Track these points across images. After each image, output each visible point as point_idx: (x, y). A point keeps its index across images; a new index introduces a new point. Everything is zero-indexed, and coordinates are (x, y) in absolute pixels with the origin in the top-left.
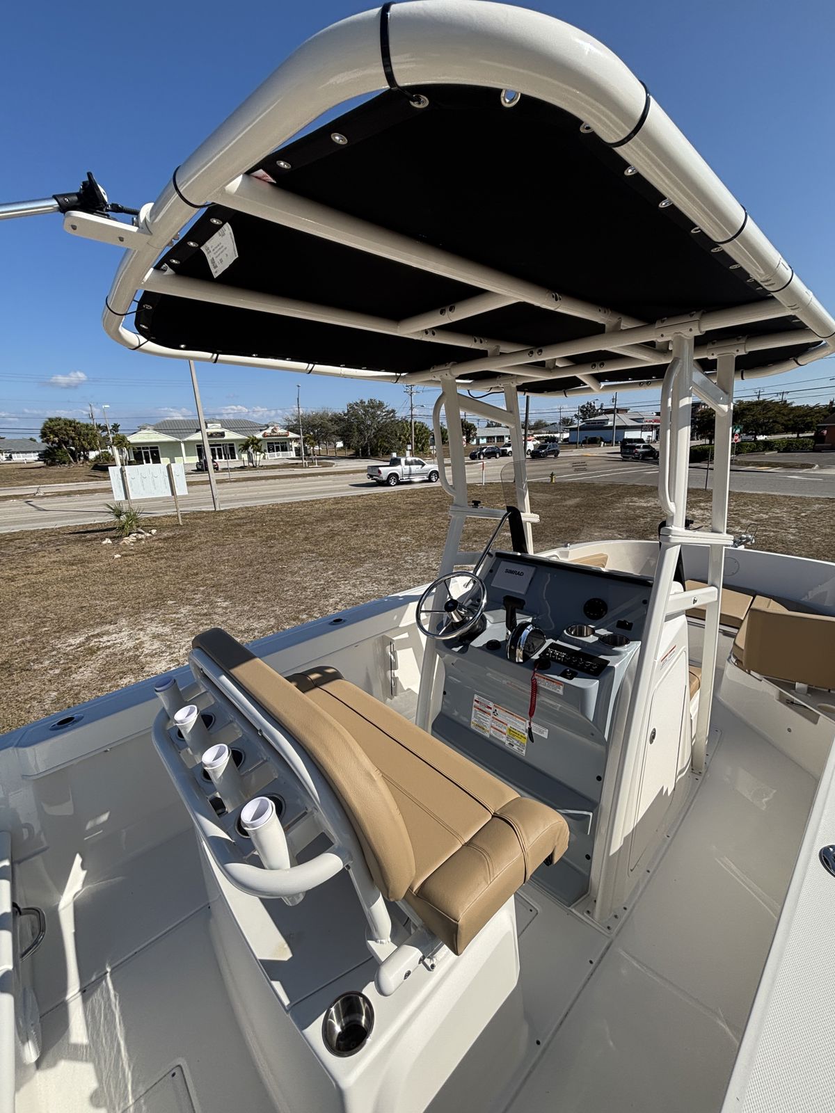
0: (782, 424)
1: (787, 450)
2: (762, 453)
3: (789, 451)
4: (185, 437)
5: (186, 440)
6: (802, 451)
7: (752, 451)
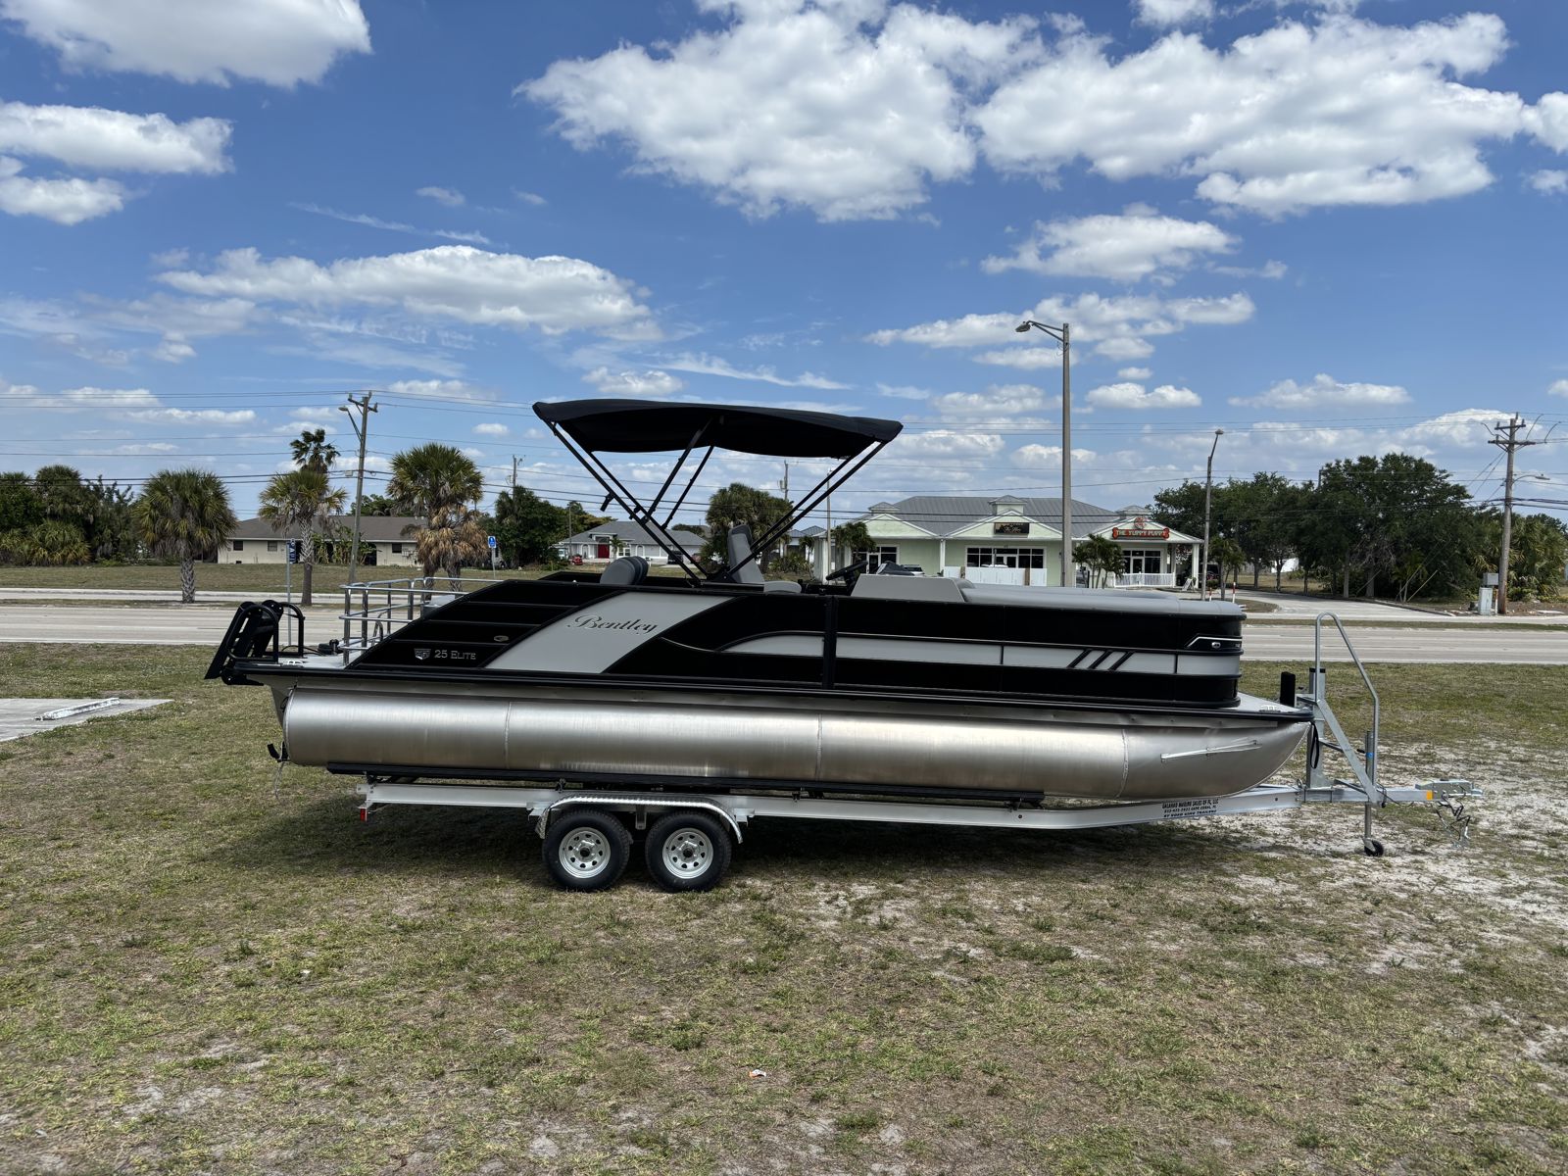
4: (953, 530)
5: (952, 536)
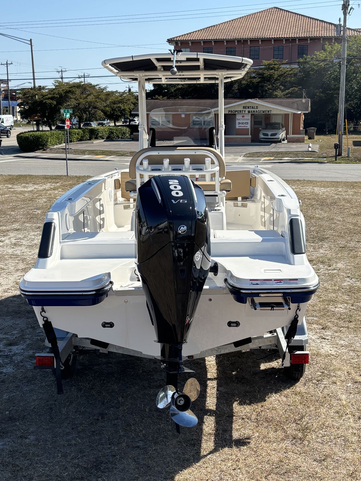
0: (102, 111)
1: (110, 138)
2: (90, 141)
3: (112, 140)
6: (123, 139)
7: (81, 140)
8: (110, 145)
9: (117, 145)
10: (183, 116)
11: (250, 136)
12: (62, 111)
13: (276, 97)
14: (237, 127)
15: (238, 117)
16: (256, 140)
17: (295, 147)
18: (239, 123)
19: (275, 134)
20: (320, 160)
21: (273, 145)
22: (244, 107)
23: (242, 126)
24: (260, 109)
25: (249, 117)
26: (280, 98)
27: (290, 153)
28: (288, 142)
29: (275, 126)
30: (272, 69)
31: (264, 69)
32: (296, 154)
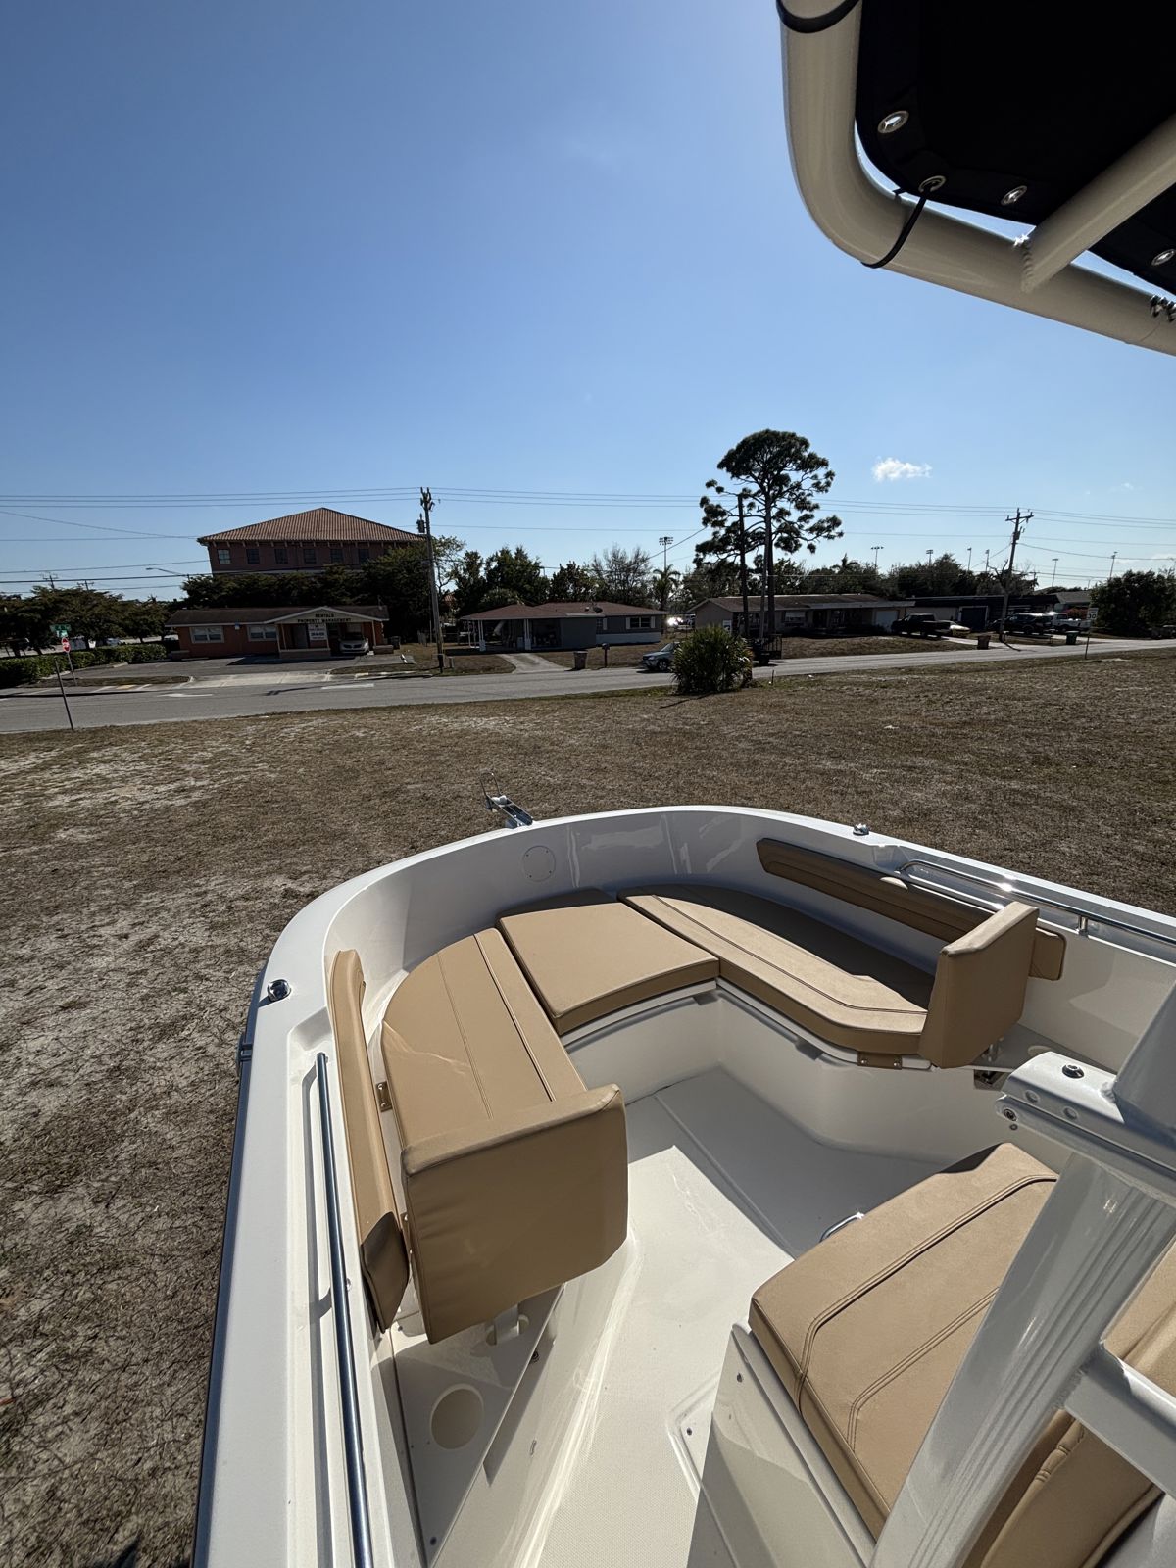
0: (120, 625)
1: (136, 660)
2: (107, 666)
7: (92, 665)
8: (139, 669)
9: (151, 668)
10: (237, 628)
11: (329, 649)
12: (52, 628)
13: (345, 603)
14: (311, 638)
15: (310, 627)
16: (336, 654)
17: (386, 659)
18: (313, 634)
19: (359, 646)
20: (423, 673)
21: (358, 658)
22: (317, 616)
23: (317, 638)
24: (336, 617)
25: (325, 627)
26: (350, 604)
27: (386, 666)
28: (376, 653)
29: (356, 637)
30: (335, 573)
31: (327, 573)
32: (393, 667)
